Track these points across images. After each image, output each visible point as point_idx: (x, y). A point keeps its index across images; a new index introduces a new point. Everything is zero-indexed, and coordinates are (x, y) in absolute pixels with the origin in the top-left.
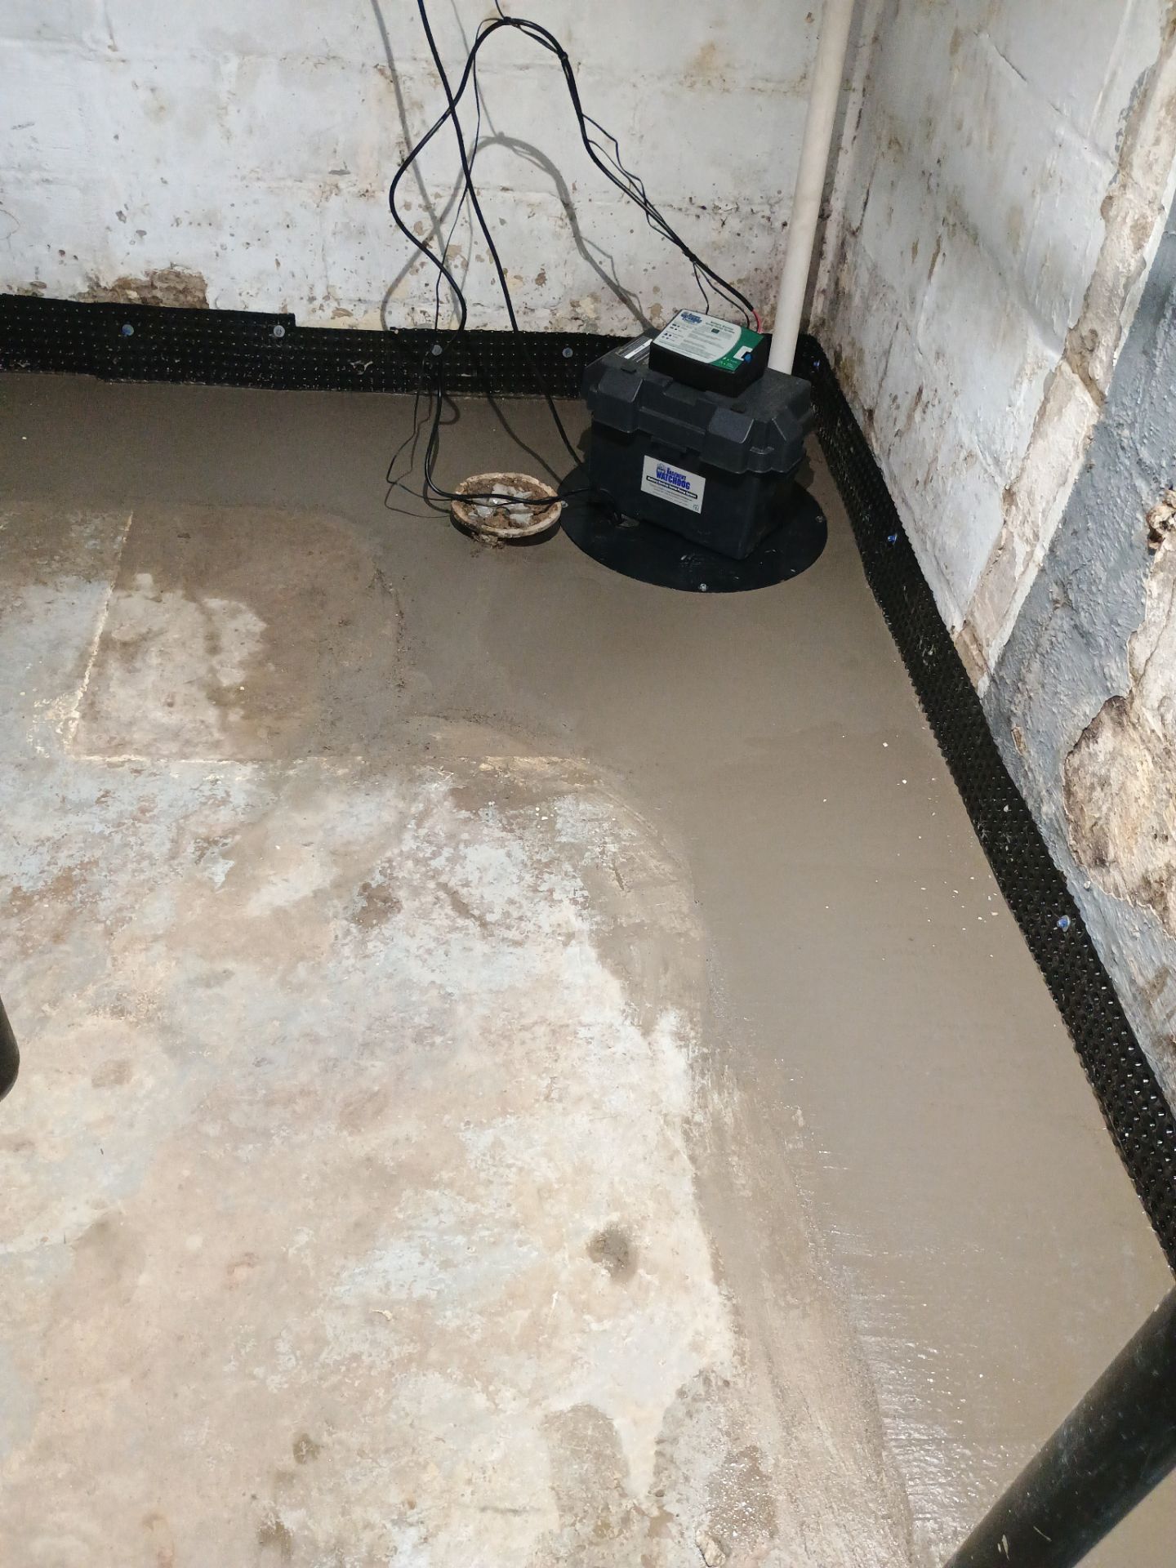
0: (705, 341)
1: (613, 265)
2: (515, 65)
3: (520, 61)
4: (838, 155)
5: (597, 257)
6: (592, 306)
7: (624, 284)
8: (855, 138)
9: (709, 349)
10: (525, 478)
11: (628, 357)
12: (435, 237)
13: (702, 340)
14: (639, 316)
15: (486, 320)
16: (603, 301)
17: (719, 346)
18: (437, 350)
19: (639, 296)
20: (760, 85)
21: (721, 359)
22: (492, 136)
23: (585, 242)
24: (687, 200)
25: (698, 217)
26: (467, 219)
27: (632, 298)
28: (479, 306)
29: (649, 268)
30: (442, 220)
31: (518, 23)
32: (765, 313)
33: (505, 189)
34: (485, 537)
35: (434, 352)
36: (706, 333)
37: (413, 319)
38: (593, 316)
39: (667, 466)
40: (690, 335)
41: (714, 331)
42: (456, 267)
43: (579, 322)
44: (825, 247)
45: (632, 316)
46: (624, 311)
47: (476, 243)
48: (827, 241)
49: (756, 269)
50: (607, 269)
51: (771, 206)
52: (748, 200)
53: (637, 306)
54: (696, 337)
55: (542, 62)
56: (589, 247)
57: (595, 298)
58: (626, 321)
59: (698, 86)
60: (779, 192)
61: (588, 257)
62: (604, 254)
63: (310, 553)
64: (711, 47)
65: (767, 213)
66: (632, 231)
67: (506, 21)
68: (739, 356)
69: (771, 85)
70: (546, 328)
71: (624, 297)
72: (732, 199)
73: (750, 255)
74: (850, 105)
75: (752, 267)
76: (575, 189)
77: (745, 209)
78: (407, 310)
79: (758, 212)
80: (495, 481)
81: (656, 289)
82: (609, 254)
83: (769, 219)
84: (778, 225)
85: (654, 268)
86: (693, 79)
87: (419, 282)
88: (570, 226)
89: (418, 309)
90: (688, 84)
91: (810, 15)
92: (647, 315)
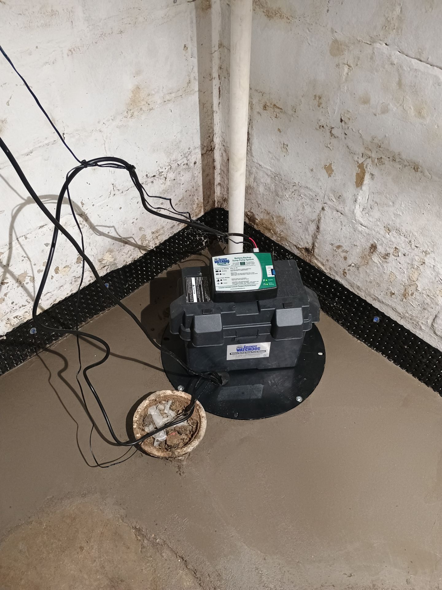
0: (244, 274)
1: (116, 230)
2: (22, 155)
3: (26, 151)
4: (213, 116)
5: (105, 230)
6: (110, 256)
7: (124, 235)
8: (219, 104)
9: (251, 278)
10: (162, 393)
11: (195, 300)
12: (8, 275)
13: (241, 274)
14: (136, 246)
15: (54, 298)
16: (115, 250)
17: (253, 273)
18: (33, 331)
19: (133, 236)
20: (168, 97)
21: (263, 282)
22: (23, 201)
23: (97, 227)
24: (145, 177)
25: (152, 182)
26: (25, 255)
27: (130, 239)
28: (48, 294)
29: (135, 220)
30: (8, 265)
31: (95, 163)
32: (195, 208)
33: (41, 227)
34: (180, 458)
35: (31, 333)
36: (239, 268)
37: (11, 324)
38: (112, 260)
39: (243, 345)
40: (232, 274)
41: (241, 264)
42: (27, 283)
43: (106, 268)
44: (215, 163)
45: (133, 247)
46: (128, 247)
47: (35, 265)
48: (216, 160)
49: (186, 191)
50: (113, 234)
51: (187, 157)
52: (176, 160)
53: (133, 241)
54: (236, 274)
55: (40, 144)
56: (100, 229)
57: (110, 251)
58: (130, 252)
59: (136, 113)
60: (189, 149)
61: (101, 234)
62: (109, 227)
63: (82, 548)
64: (138, 88)
65: (186, 162)
66: (121, 208)
67: (85, 164)
68: (269, 274)
69: (173, 95)
70: (90, 281)
71: (125, 241)
72: (168, 164)
73: (182, 186)
74: (214, 87)
75: (184, 191)
76: (83, 204)
77: (174, 165)
78: (4, 322)
79: (181, 164)
80: (147, 408)
81: (140, 229)
82: (112, 225)
83: (187, 164)
84: (192, 165)
85: (137, 219)
86: (132, 111)
87: (7, 304)
88: (86, 224)
89: (11, 318)
90: (130, 116)
91: (185, 46)
92: (139, 243)
